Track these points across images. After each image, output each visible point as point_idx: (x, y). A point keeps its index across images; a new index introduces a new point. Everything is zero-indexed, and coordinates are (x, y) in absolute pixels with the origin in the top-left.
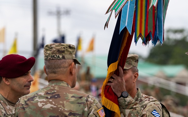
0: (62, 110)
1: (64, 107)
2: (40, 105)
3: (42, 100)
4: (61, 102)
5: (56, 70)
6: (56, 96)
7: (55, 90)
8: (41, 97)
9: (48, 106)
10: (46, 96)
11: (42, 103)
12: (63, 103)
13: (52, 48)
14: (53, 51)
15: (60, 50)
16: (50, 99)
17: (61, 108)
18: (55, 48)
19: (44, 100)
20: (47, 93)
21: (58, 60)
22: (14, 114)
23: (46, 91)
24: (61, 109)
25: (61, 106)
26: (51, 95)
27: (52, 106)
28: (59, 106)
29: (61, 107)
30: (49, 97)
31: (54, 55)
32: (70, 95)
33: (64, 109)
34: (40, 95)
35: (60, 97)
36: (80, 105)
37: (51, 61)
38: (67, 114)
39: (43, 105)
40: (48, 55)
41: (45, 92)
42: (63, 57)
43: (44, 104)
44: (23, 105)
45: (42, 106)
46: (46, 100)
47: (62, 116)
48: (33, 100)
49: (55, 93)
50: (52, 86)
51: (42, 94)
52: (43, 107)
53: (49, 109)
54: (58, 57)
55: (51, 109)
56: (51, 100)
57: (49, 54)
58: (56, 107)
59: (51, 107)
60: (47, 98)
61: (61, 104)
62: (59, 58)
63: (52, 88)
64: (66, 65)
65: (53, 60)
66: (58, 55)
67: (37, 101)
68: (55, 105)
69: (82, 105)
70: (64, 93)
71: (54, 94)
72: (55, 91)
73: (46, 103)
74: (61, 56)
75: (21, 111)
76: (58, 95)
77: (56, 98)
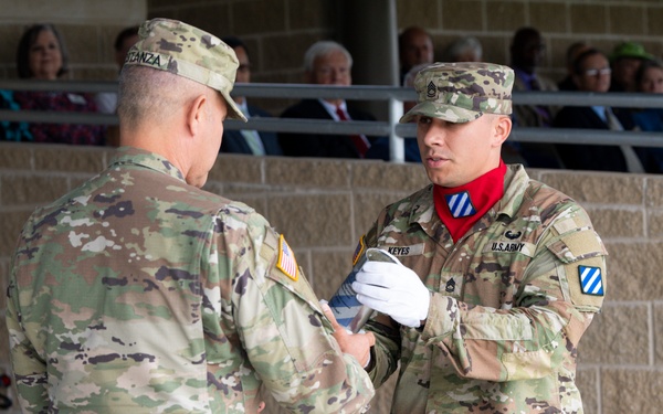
0: (138, 258)
1: (143, 249)
2: (75, 240)
3: (79, 222)
4: (135, 231)
6: (122, 209)
7: (122, 186)
8: (77, 210)
9: (97, 246)
10: (93, 207)
11: (82, 235)
12: (141, 234)
15: (169, 41)
16: (104, 218)
17: (135, 252)
18: (156, 31)
19: (87, 222)
20: (97, 198)
21: (152, 72)
24: (135, 258)
25: (136, 245)
26: (107, 206)
27: (110, 243)
28: (129, 246)
29: (133, 250)
30: (102, 213)
31: (145, 51)
32: (163, 206)
33: (143, 257)
34: (78, 204)
35: (132, 212)
38: (152, 272)
39: (84, 241)
41: (92, 194)
42: (171, 66)
43: (87, 236)
44: (27, 241)
45: (80, 244)
46: (92, 223)
47: (135, 280)
48: (56, 223)
49: (119, 196)
50: (113, 174)
51: (84, 200)
52: (83, 250)
53: (99, 259)
54: (154, 62)
55: (107, 254)
56: (106, 224)
58: (119, 248)
59: (107, 248)
60: (96, 215)
61: (135, 239)
62: (156, 66)
63: (113, 179)
66: (156, 55)
67: (67, 225)
68: (117, 242)
70: (148, 198)
71: (117, 201)
72: (122, 191)
73: (93, 234)
74: (163, 60)
75: (23, 262)
76: (128, 205)
77: (121, 215)
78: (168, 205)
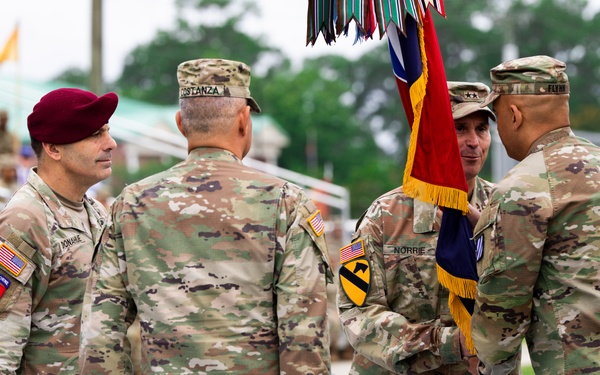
0: (229, 218)
1: (233, 212)
2: (174, 207)
3: (178, 195)
4: (224, 200)
5: (209, 122)
6: (211, 186)
7: (208, 171)
8: (174, 187)
9: (194, 209)
10: (188, 185)
11: (179, 203)
12: (230, 202)
13: (199, 70)
14: (201, 77)
15: (220, 75)
16: (197, 192)
17: (226, 213)
18: (208, 70)
19: (184, 195)
20: (189, 179)
21: (214, 99)
22: (111, 228)
23: (185, 173)
24: (225, 218)
25: (226, 209)
26: (199, 184)
27: (204, 209)
28: (220, 210)
29: (224, 212)
30: (195, 189)
31: (204, 86)
32: (245, 184)
33: (232, 217)
34: (173, 183)
35: (220, 188)
36: (268, 205)
37: (196, 99)
38: (240, 227)
39: (182, 207)
40: (189, 85)
41: (184, 176)
42: (227, 93)
43: (184, 204)
44: (131, 206)
45: (179, 209)
46: (188, 196)
47: (227, 233)
48: (157, 196)
49: (207, 178)
50: (200, 163)
51: (178, 180)
52: (181, 213)
53: (195, 219)
54: (214, 92)
55: (202, 216)
56: (199, 196)
57: (192, 84)
58: (212, 211)
59: (201, 212)
60: (190, 190)
61: (224, 205)
62: (216, 94)
63: (200, 166)
64: (233, 110)
65: (201, 99)
66: (214, 87)
67: (167, 197)
68: (209, 207)
69: (274, 207)
70: (231, 179)
71: (206, 181)
72: (209, 174)
73: (189, 203)
74: (220, 90)
75: (129, 220)
76: (216, 184)
77: (211, 190)
78: (248, 183)
